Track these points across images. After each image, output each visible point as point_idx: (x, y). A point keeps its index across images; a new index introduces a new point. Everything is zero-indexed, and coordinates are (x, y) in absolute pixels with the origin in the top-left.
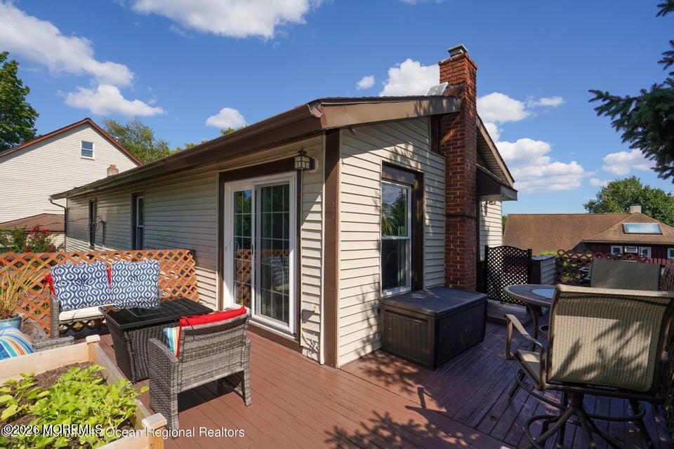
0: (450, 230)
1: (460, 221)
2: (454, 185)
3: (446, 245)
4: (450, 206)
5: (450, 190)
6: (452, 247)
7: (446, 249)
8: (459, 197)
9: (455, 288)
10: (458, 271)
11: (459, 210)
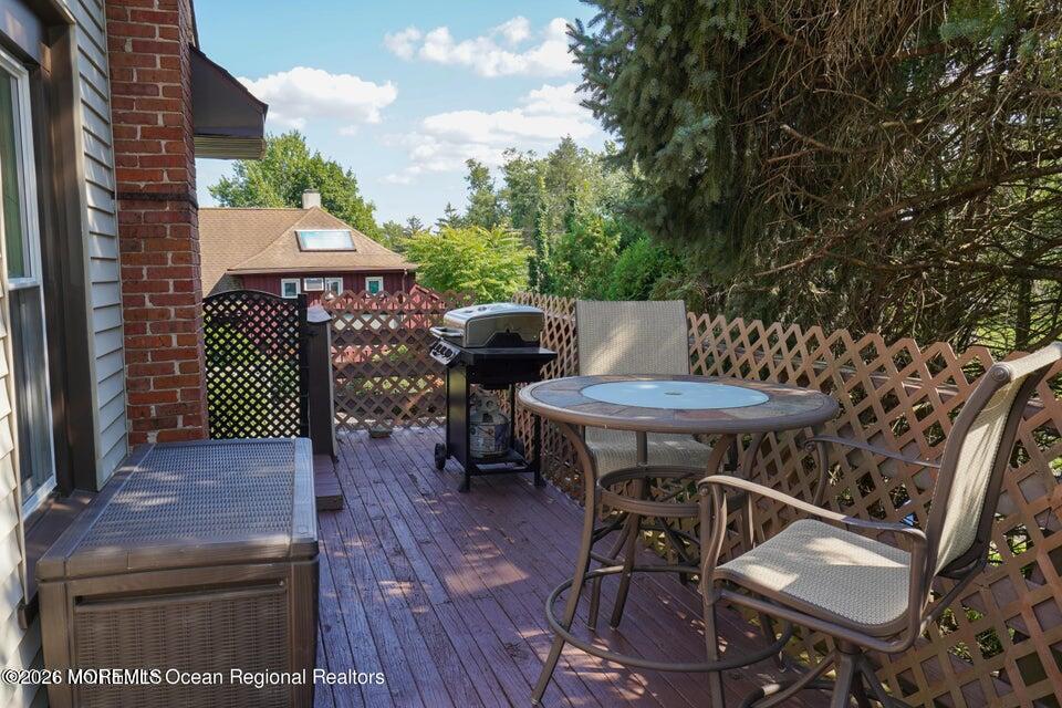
0: (136, 247)
1: (174, 217)
2: (142, 89)
3: (127, 301)
4: (132, 161)
5: (128, 104)
6: (149, 305)
7: (126, 315)
8: (162, 133)
9: (166, 442)
10: (176, 381)
11: (166, 179)
